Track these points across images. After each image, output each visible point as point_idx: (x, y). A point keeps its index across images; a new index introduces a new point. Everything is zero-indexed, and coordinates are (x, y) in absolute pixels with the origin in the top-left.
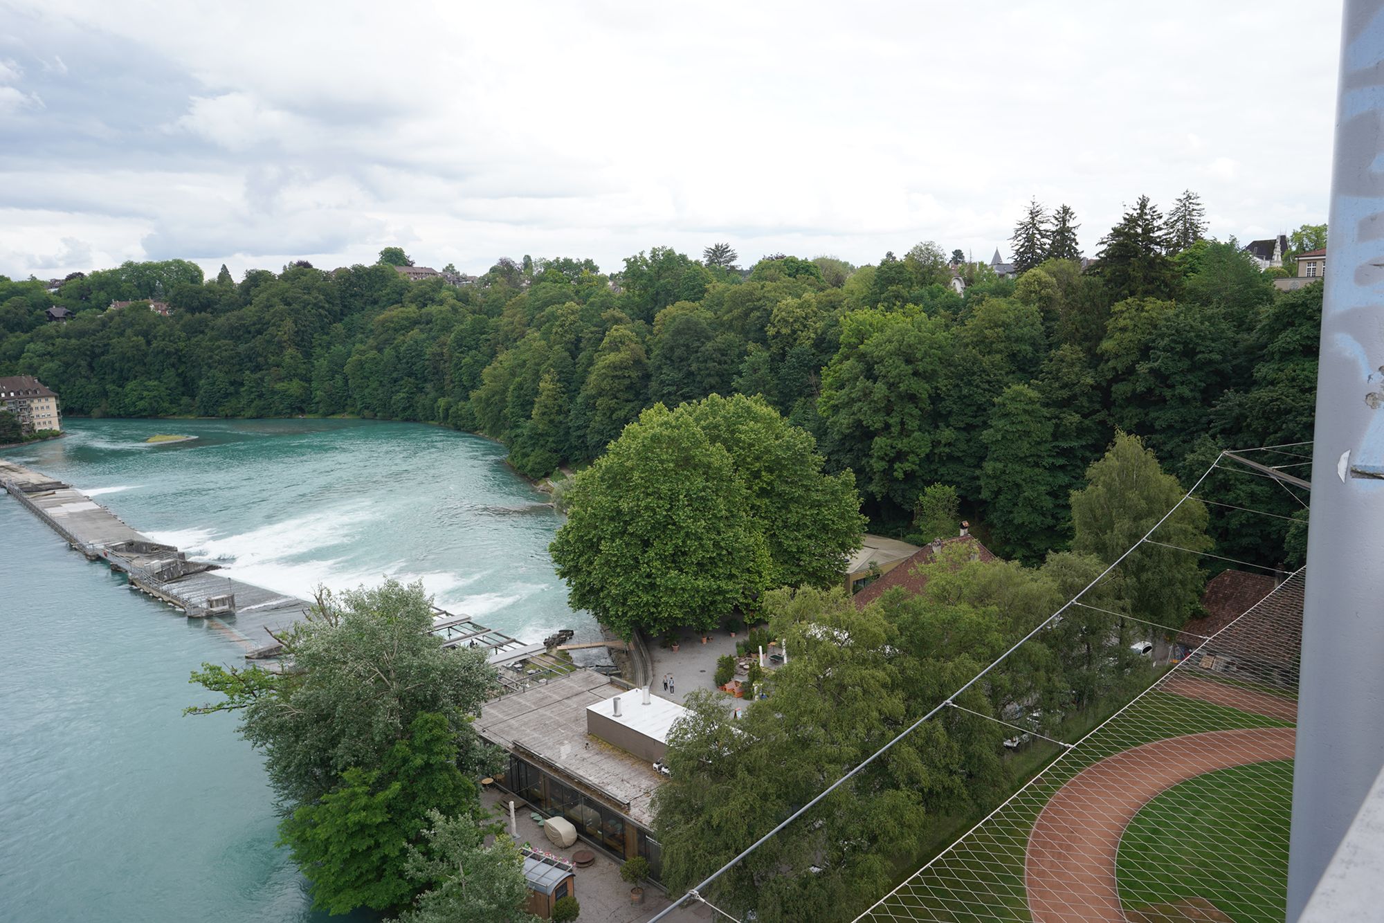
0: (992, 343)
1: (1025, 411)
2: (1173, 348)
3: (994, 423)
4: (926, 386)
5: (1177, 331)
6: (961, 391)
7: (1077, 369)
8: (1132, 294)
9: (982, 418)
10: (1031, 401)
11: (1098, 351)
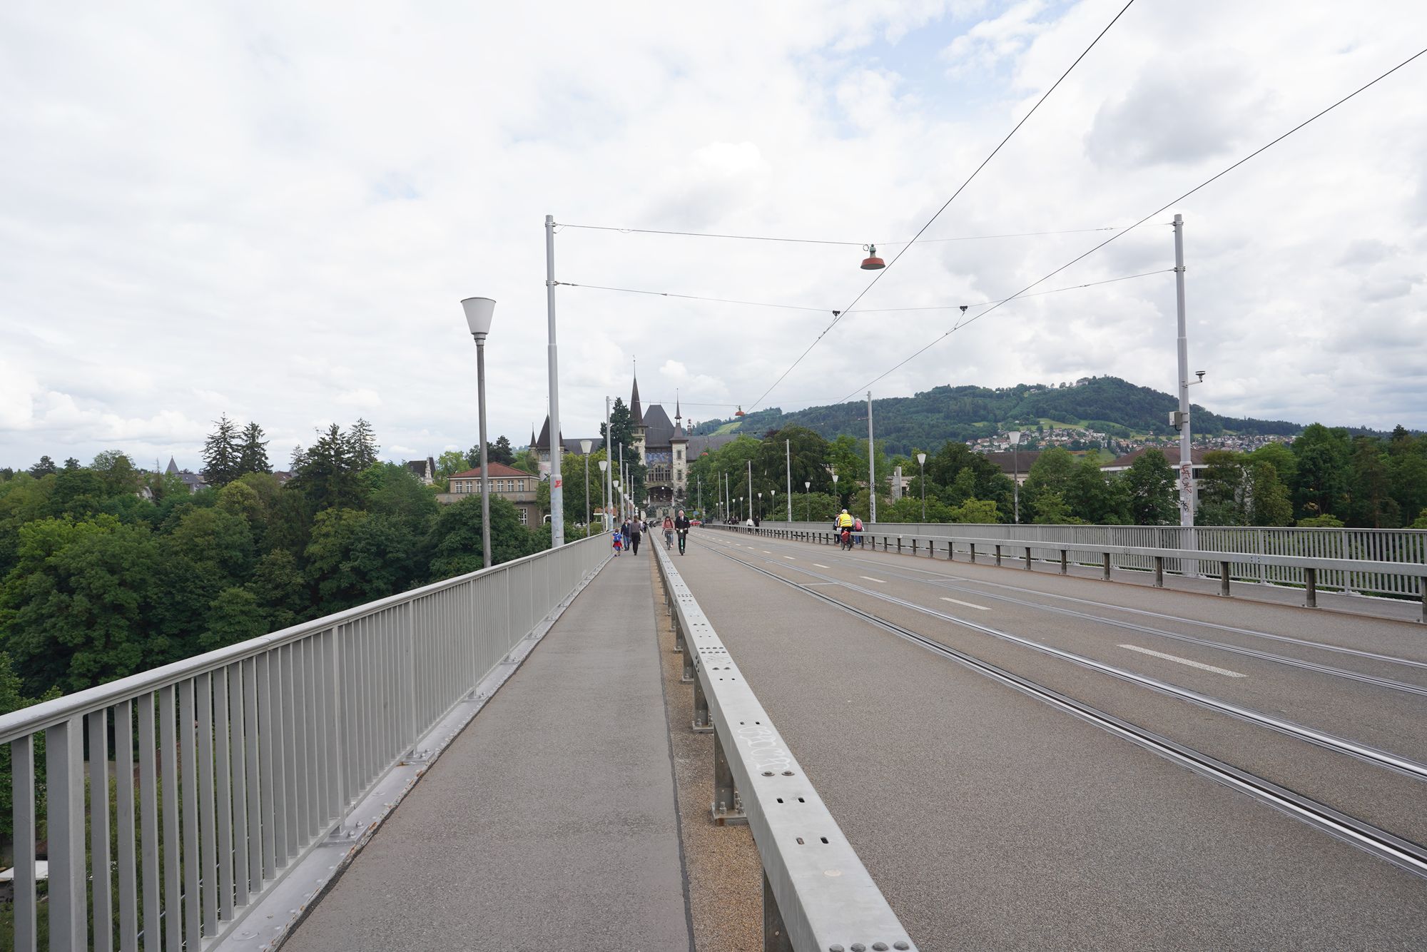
0: (202, 550)
1: (242, 612)
2: (369, 550)
3: (211, 626)
4: (135, 595)
5: (371, 535)
6: (173, 598)
7: (288, 571)
8: (331, 505)
9: (197, 623)
10: (247, 602)
11: (305, 554)
